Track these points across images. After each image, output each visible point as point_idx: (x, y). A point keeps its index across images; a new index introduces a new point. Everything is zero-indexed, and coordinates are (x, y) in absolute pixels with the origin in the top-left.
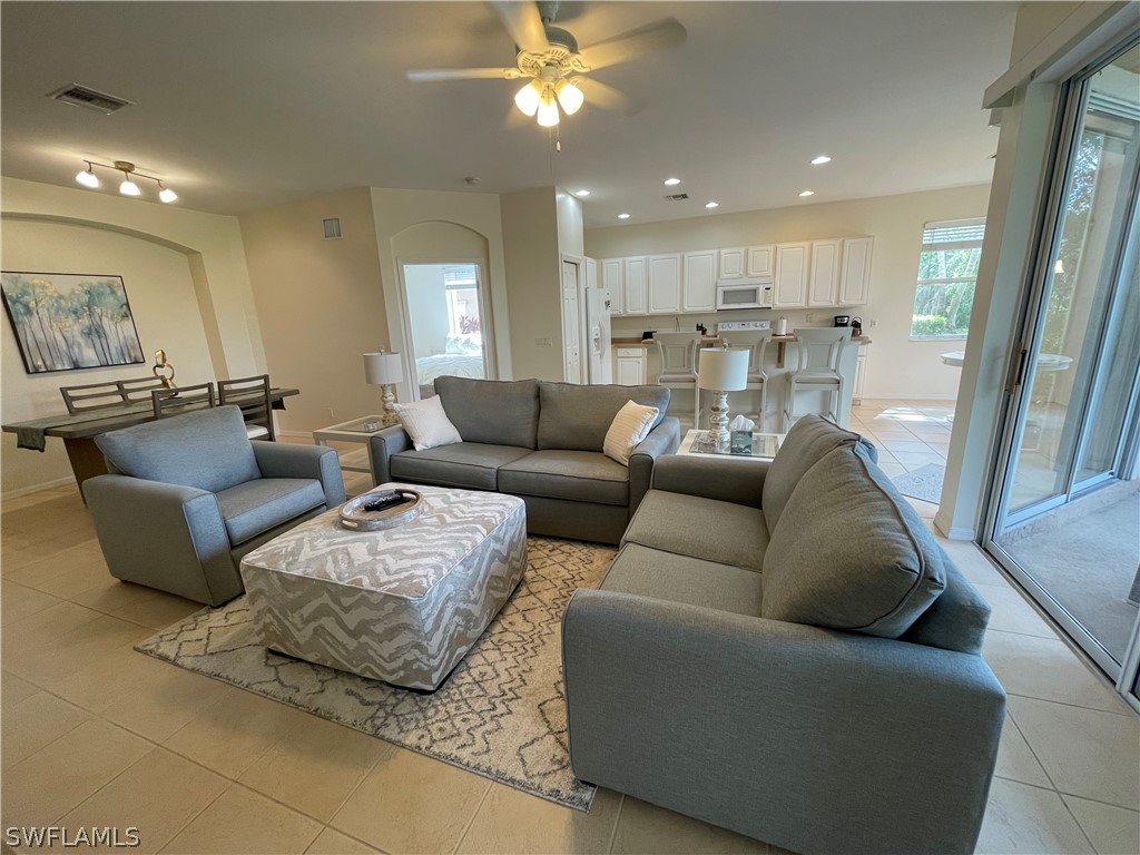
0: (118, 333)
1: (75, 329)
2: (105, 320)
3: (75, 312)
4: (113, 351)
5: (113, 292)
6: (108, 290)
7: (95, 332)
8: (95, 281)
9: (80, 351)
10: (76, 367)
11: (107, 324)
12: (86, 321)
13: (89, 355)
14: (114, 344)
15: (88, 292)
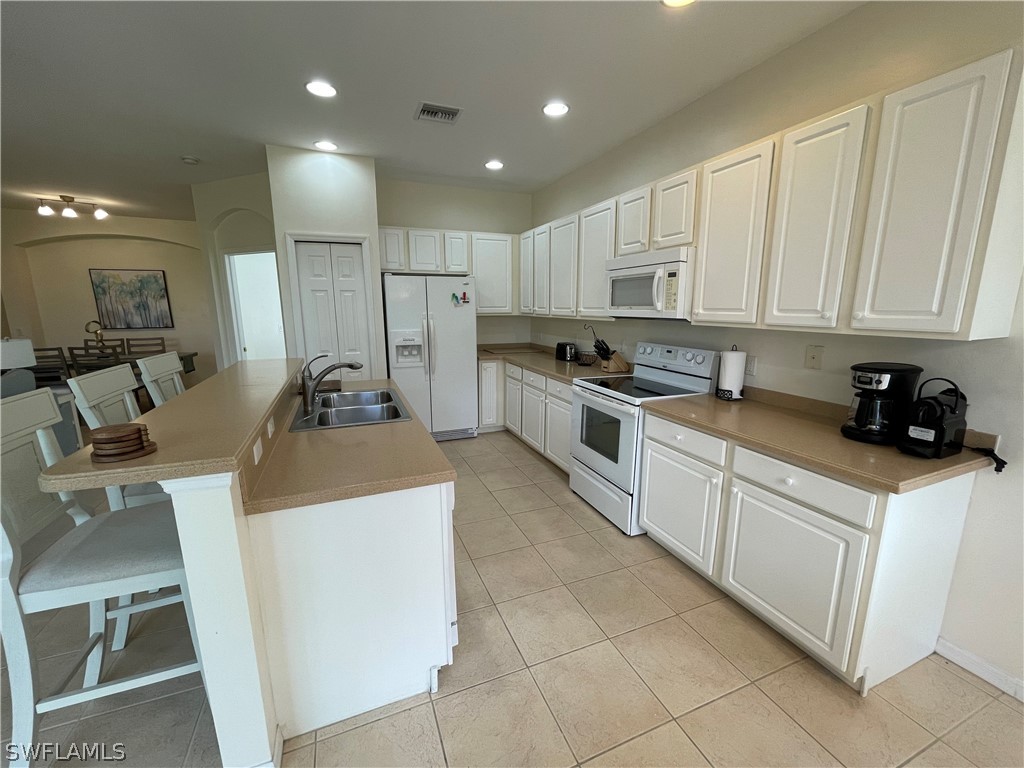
0: (158, 307)
1: (131, 304)
2: (149, 298)
3: (131, 293)
4: (152, 319)
5: (157, 281)
6: (153, 280)
7: (143, 307)
8: (145, 274)
9: (132, 317)
10: (129, 327)
11: (151, 301)
12: (138, 299)
13: (137, 320)
14: (153, 314)
15: (140, 281)
